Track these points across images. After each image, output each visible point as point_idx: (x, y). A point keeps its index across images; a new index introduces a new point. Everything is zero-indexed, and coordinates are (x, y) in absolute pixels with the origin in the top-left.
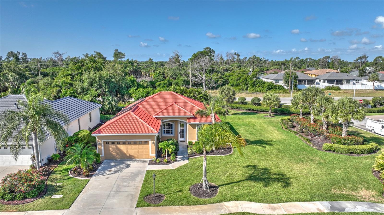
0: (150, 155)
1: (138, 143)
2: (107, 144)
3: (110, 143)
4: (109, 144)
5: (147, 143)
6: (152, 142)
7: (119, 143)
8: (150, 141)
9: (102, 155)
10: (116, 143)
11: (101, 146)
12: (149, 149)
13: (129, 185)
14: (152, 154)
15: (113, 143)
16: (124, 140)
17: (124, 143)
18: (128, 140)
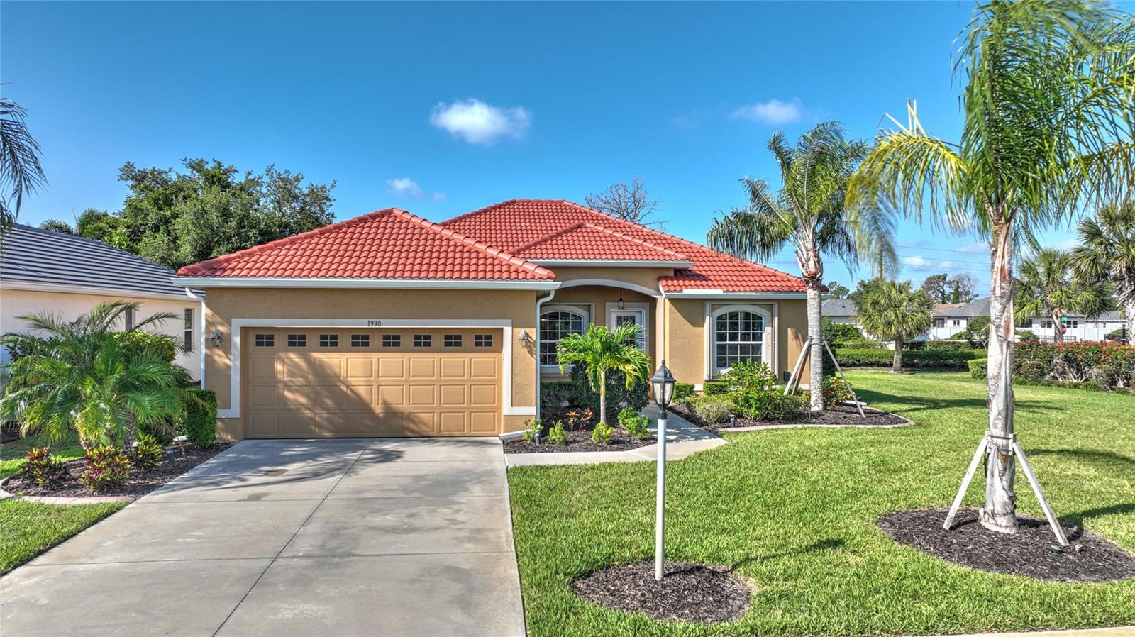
0: (506, 409)
1: (438, 341)
2: (259, 344)
3: (281, 341)
4: (271, 344)
5: (487, 341)
6: (521, 332)
7: (329, 340)
8: (508, 331)
9: (227, 406)
10: (313, 341)
11: (227, 352)
12: (499, 380)
13: (417, 523)
14: (520, 405)
15: (297, 340)
16: (362, 324)
17: (360, 341)
18: (387, 324)
